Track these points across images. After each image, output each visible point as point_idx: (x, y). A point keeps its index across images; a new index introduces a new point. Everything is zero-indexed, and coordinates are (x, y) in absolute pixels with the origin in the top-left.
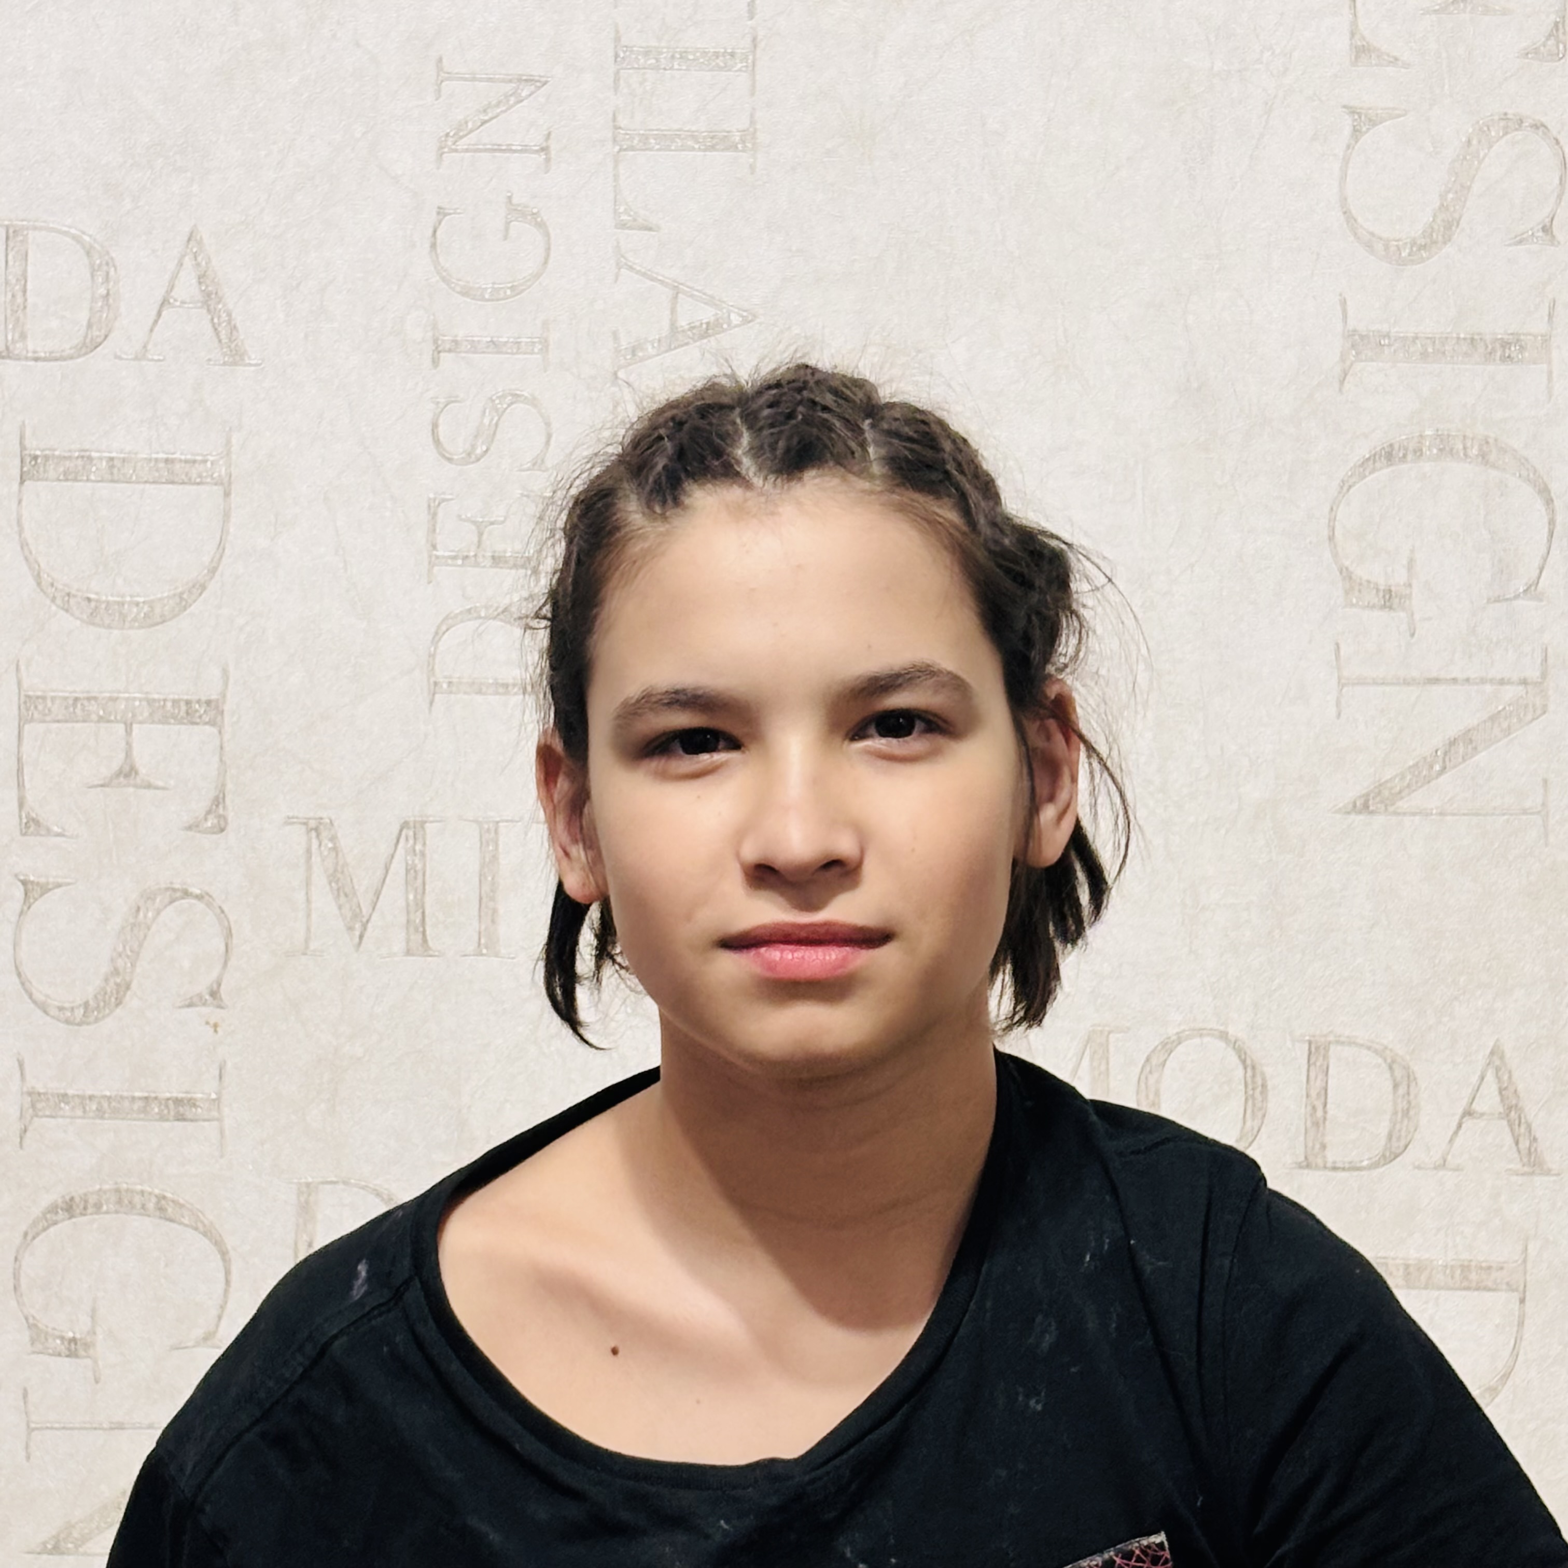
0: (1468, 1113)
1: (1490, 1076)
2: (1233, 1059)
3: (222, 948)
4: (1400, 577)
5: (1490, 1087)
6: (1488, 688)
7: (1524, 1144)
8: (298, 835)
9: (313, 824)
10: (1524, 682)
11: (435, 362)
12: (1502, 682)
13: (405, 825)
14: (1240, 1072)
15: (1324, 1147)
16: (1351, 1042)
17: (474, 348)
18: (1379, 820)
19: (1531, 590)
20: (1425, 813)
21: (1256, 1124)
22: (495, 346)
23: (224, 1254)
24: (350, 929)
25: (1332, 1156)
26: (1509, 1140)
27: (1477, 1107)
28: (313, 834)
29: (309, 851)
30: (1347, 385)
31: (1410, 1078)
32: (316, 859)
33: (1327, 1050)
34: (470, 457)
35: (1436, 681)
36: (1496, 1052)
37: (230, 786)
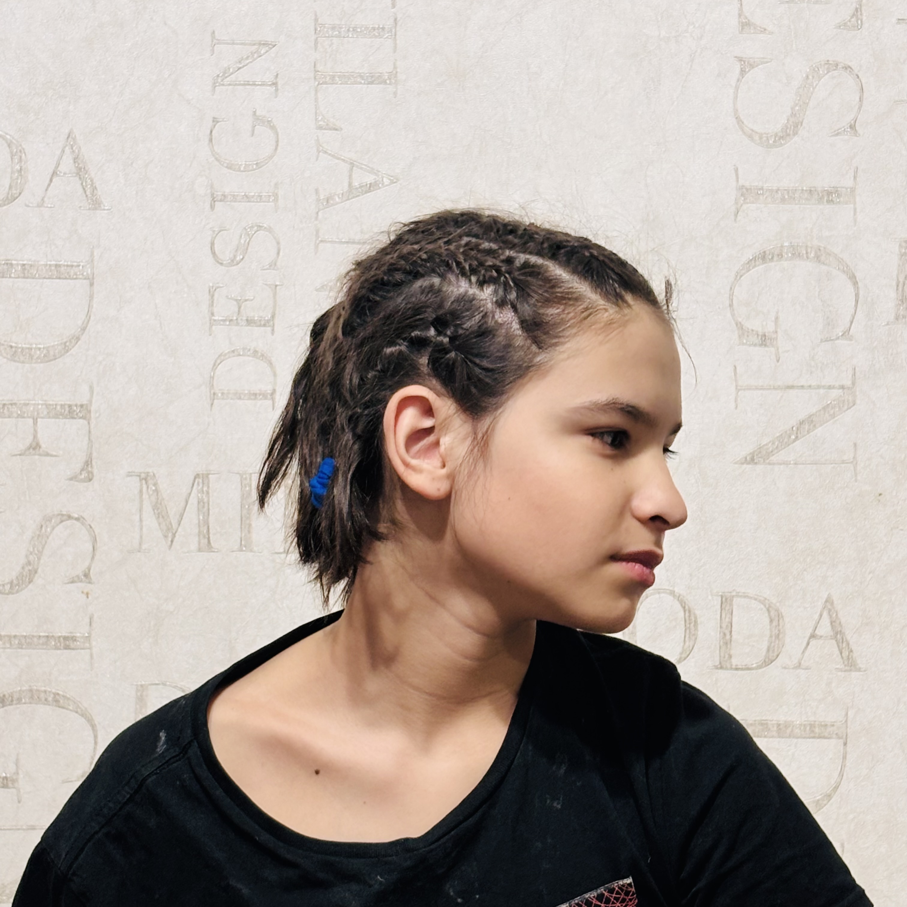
0: (813, 636)
1: (825, 614)
2: (677, 606)
3: (91, 549)
4: (770, 327)
5: (826, 621)
6: (822, 391)
7: (845, 653)
8: (134, 482)
9: (143, 476)
10: (842, 387)
11: (212, 207)
12: (830, 387)
13: (197, 476)
14: (682, 614)
15: (730, 656)
16: (746, 596)
17: (235, 198)
18: (760, 468)
19: (846, 334)
20: (786, 463)
21: (692, 643)
22: (247, 198)
23: (93, 727)
24: (166, 537)
25: (735, 662)
26: (836, 651)
27: (818, 632)
28: (144, 482)
29: (141, 491)
30: (739, 218)
31: (780, 616)
32: (145, 496)
33: (732, 600)
34: (233, 262)
35: (792, 387)
36: (829, 601)
37: (95, 455)
